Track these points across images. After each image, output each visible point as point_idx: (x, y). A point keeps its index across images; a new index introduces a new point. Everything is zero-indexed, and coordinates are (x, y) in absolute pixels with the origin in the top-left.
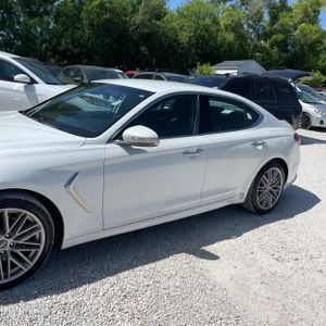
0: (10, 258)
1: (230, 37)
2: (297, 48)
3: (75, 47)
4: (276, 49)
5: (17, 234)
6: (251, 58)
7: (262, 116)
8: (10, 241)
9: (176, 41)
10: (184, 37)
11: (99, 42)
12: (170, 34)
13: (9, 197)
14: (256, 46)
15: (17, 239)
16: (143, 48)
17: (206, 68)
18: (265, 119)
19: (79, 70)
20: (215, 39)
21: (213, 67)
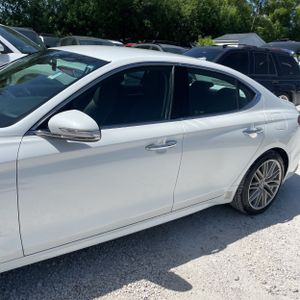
7: (260, 95)
10: (187, 10)
11: (103, 14)
12: (172, 7)
14: (258, 20)
16: (146, 21)
18: (263, 98)
20: (217, 12)
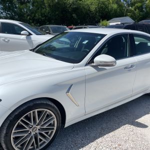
0: (39, 137)
1: (115, 6)
2: (148, 9)
3: (42, 17)
4: (137, 10)
5: (42, 123)
6: (125, 16)
8: (39, 127)
9: (89, 10)
10: (93, 8)
11: (53, 14)
12: (86, 7)
13: (37, 103)
14: (127, 10)
15: (42, 125)
16: (74, 15)
17: (105, 22)
19: (48, 27)
20: (108, 8)
21: (108, 22)
